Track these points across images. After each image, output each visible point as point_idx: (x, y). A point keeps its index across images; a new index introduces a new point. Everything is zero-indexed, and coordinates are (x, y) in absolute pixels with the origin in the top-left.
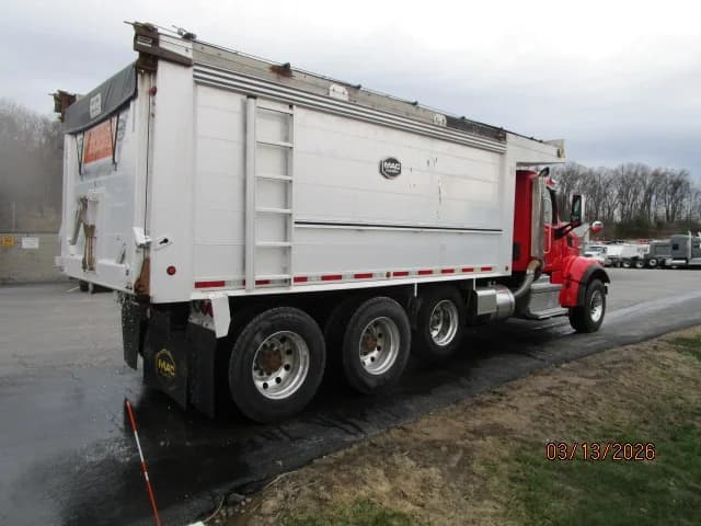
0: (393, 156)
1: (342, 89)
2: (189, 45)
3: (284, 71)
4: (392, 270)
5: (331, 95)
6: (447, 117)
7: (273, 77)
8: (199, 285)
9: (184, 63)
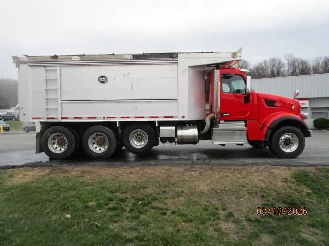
0: (103, 75)
1: (77, 57)
2: (27, 58)
3: (56, 57)
4: (106, 116)
5: (73, 60)
6: (132, 55)
7: (52, 60)
8: (34, 118)
9: (25, 63)
